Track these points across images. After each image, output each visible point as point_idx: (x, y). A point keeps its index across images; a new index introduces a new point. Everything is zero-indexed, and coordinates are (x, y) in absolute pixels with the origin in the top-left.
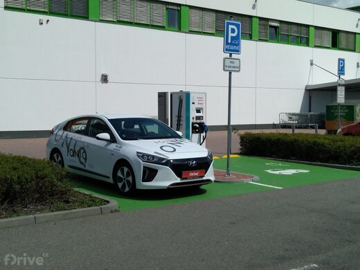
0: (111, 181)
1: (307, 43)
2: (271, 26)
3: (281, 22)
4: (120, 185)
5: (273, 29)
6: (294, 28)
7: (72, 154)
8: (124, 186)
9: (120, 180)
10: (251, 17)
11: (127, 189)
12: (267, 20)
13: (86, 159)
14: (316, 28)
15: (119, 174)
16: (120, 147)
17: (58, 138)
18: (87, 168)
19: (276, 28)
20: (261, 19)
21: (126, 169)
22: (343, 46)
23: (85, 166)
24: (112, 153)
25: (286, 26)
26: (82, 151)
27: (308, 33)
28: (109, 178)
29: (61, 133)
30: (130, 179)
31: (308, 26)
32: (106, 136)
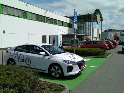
0: (47, 72)
1: (57, 24)
2: (49, 19)
3: (51, 18)
4: (53, 74)
5: (49, 20)
6: (54, 20)
7: (21, 61)
8: (56, 74)
9: (53, 72)
10: (44, 16)
11: (58, 76)
12: (48, 18)
13: (30, 63)
14: (59, 20)
15: (53, 69)
16: (52, 58)
17: (12, 54)
18: (31, 67)
19: (50, 20)
20: (46, 17)
21: (57, 67)
22: (64, 25)
23: (30, 66)
24: (48, 60)
25: (52, 19)
26: (28, 60)
27: (57, 22)
28: (46, 71)
29: (13, 52)
30: (60, 71)
31: (57, 20)
32: (43, 53)
